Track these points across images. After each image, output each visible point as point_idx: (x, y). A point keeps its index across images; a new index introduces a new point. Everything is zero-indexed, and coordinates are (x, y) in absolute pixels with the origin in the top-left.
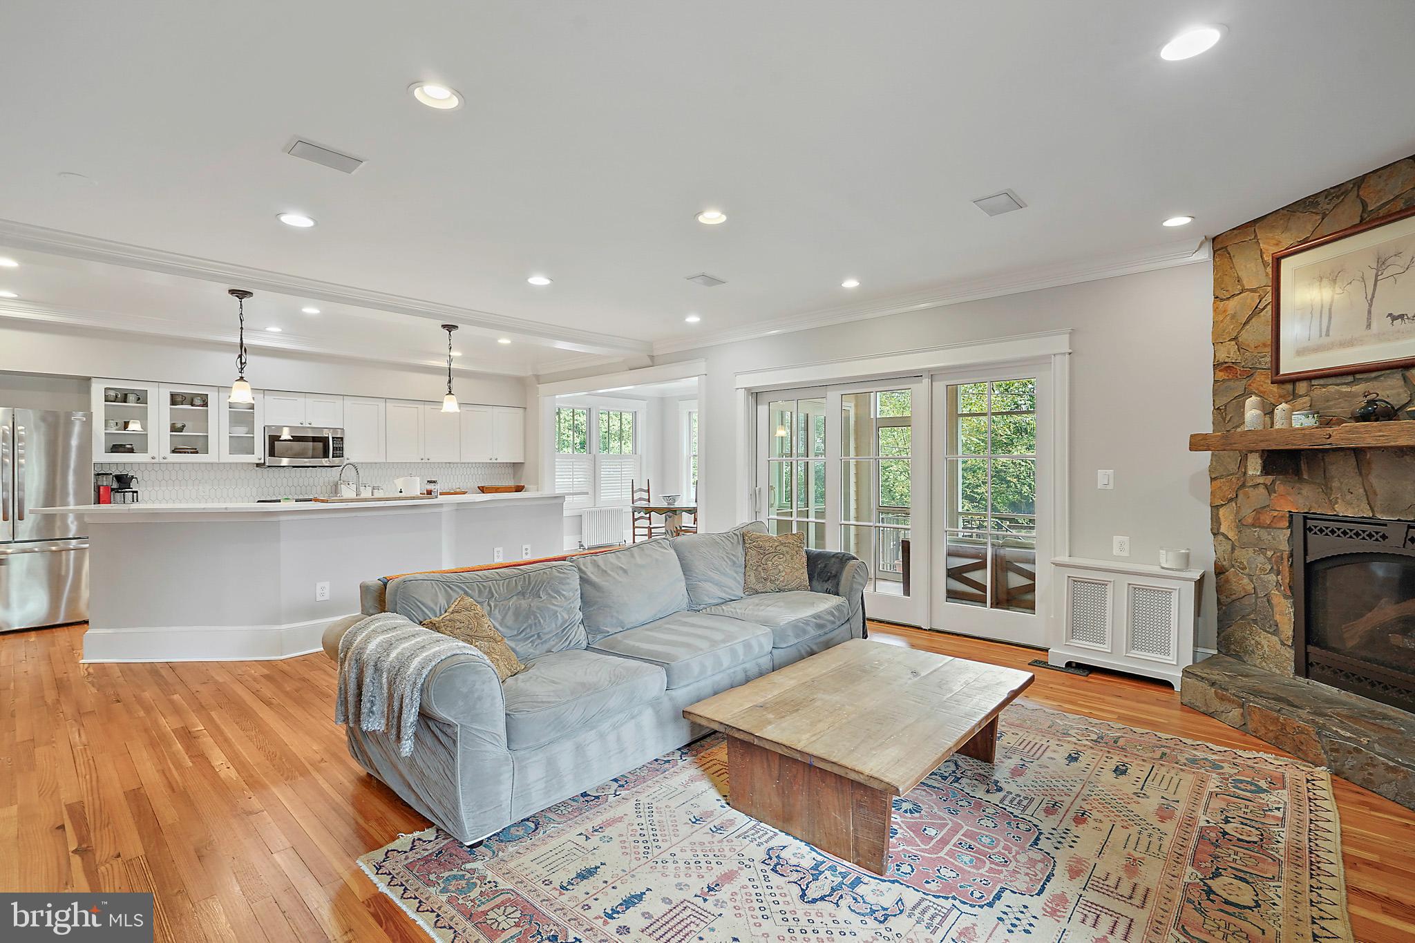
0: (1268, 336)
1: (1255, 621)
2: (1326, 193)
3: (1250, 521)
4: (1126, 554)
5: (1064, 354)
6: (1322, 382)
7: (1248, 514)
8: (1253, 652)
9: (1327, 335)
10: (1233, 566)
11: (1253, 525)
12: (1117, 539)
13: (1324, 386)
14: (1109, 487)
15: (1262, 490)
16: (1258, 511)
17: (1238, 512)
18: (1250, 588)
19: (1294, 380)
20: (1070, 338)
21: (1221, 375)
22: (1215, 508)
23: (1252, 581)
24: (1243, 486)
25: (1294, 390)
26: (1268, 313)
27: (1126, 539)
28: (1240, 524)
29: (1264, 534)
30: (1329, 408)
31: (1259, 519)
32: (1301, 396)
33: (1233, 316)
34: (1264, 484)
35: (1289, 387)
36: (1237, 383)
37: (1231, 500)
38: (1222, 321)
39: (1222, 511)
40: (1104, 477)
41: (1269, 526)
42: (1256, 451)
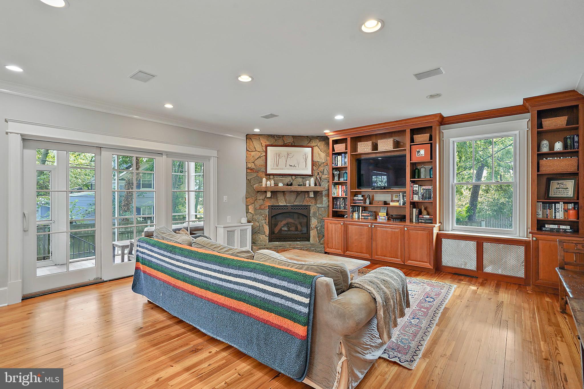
0: (264, 164)
1: (259, 233)
2: (277, 136)
3: (258, 208)
4: (230, 221)
5: (216, 157)
6: (276, 176)
7: (258, 206)
8: (258, 240)
9: (278, 166)
10: (253, 220)
11: (259, 209)
12: (228, 217)
13: (277, 177)
14: (226, 201)
15: (261, 200)
16: (260, 206)
17: (254, 206)
18: (258, 225)
19: (270, 175)
20: (217, 152)
21: (249, 171)
22: (247, 206)
23: (259, 223)
24: (256, 199)
25: (270, 177)
26: (264, 158)
27: (230, 216)
28: (255, 209)
29: (262, 211)
30: (278, 182)
31: (261, 207)
32: (271, 179)
33: (253, 156)
34: (262, 199)
35: (268, 176)
36: (254, 174)
37: (253, 203)
38: (250, 157)
39: (249, 207)
40: (225, 198)
41: (264, 209)
42: (269, 191)
